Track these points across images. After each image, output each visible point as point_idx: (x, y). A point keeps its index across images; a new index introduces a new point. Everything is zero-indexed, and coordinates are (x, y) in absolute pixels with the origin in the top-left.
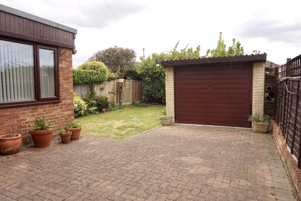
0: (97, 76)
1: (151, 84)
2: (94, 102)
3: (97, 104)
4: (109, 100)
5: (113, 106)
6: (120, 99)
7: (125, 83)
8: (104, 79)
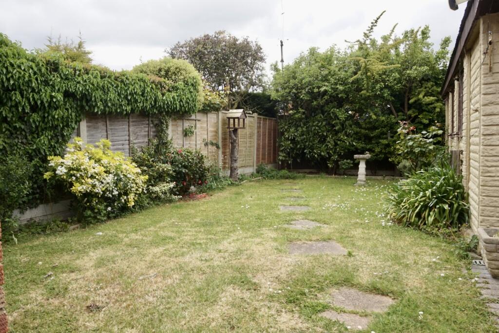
0: (174, 94)
1: (302, 125)
2: (168, 167)
3: (174, 174)
4: (207, 164)
5: (216, 178)
6: (233, 160)
7: (244, 120)
8: (195, 105)
